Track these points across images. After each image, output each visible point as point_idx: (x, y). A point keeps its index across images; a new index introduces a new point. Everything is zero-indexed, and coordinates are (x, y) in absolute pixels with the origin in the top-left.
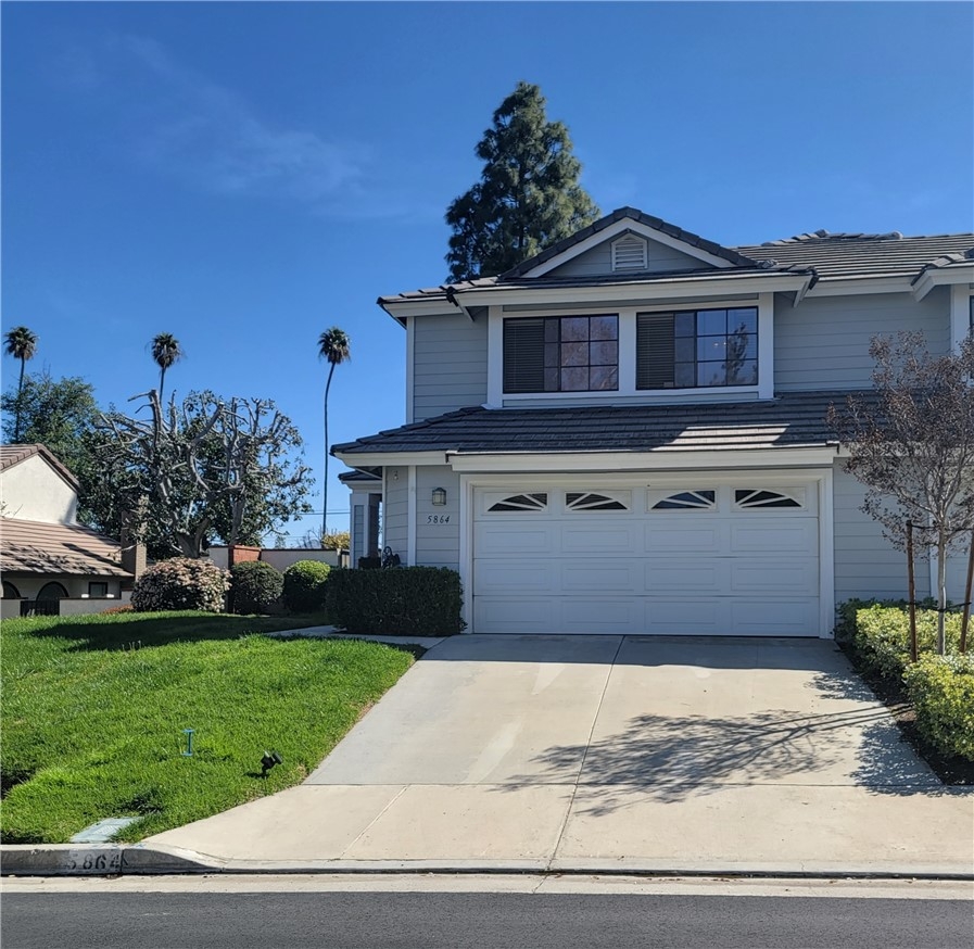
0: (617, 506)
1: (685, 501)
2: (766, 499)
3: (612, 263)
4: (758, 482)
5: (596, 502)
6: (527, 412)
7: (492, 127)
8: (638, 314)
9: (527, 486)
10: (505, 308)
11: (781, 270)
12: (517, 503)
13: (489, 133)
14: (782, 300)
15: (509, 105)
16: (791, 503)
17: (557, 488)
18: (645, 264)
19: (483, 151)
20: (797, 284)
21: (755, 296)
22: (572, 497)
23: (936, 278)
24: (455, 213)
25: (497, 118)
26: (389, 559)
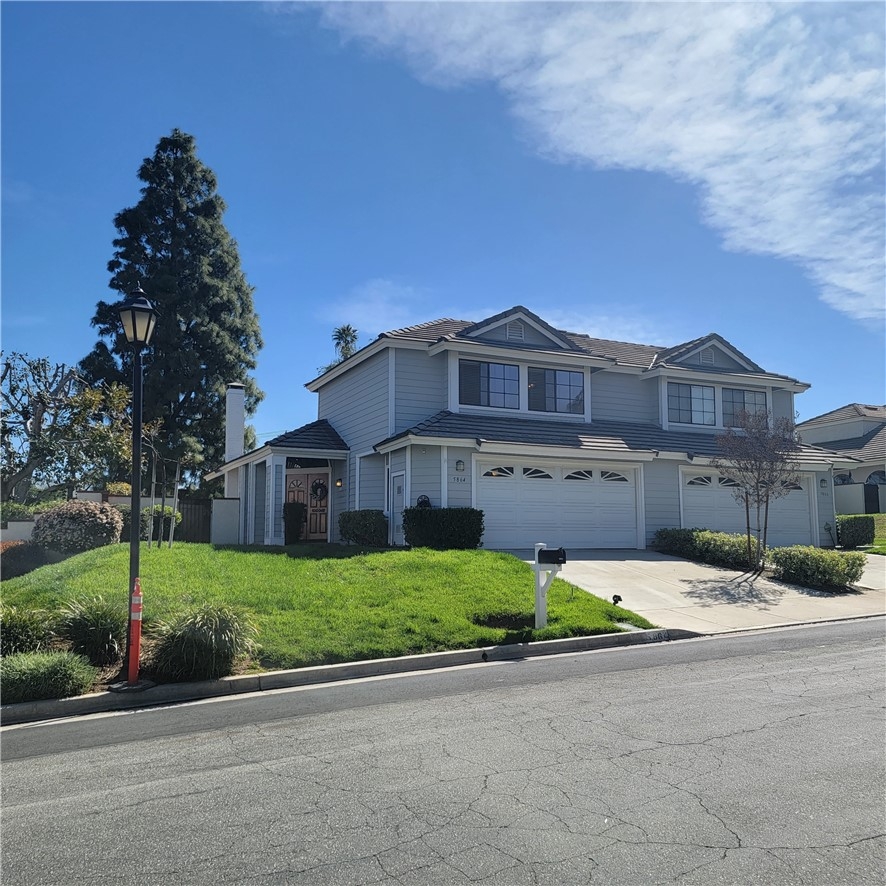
0: (548, 476)
1: (580, 475)
2: (614, 476)
3: (508, 336)
4: (610, 467)
5: (537, 473)
6: (481, 418)
7: (152, 156)
8: (529, 367)
9: (504, 462)
10: (460, 353)
11: (599, 356)
12: (498, 472)
13: (147, 161)
14: (594, 370)
15: (165, 144)
17: (519, 464)
18: (524, 339)
20: (608, 366)
21: (583, 367)
22: (526, 470)
23: (662, 372)
24: (123, 220)
25: (158, 152)
26: (424, 503)
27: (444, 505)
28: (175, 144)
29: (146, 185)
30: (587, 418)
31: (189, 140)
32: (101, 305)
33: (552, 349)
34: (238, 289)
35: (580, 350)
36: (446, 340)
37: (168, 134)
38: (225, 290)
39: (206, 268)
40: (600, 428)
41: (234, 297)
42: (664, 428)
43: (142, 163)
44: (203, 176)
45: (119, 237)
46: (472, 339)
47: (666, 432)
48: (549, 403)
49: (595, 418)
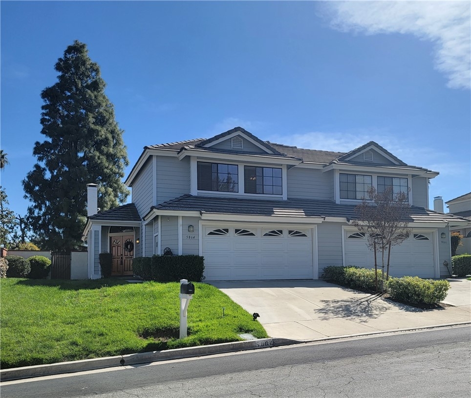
0: (252, 234)
1: (274, 233)
2: (297, 234)
3: (232, 146)
4: (295, 228)
5: (244, 233)
6: (211, 198)
7: (62, 57)
8: (245, 166)
9: (221, 226)
10: (198, 158)
11: (291, 158)
12: (218, 232)
13: (60, 60)
14: (289, 167)
15: (70, 50)
16: (304, 235)
17: (232, 227)
18: (243, 148)
19: (58, 67)
20: (297, 163)
21: (282, 165)
22: (237, 231)
23: (334, 166)
24: (46, 94)
25: (65, 54)
26: (168, 252)
27: (180, 254)
28: (76, 49)
29: (60, 74)
30: (285, 197)
31: (83, 46)
32: (37, 143)
33: (261, 154)
34: (112, 132)
35: (279, 154)
36: (186, 149)
37: (72, 44)
38: (103, 132)
39: (92, 120)
40: (291, 203)
41: (110, 136)
42: (337, 203)
43: (57, 61)
44: (91, 67)
45: (44, 104)
46: (205, 149)
47: (338, 205)
48: (259, 188)
49: (290, 197)
